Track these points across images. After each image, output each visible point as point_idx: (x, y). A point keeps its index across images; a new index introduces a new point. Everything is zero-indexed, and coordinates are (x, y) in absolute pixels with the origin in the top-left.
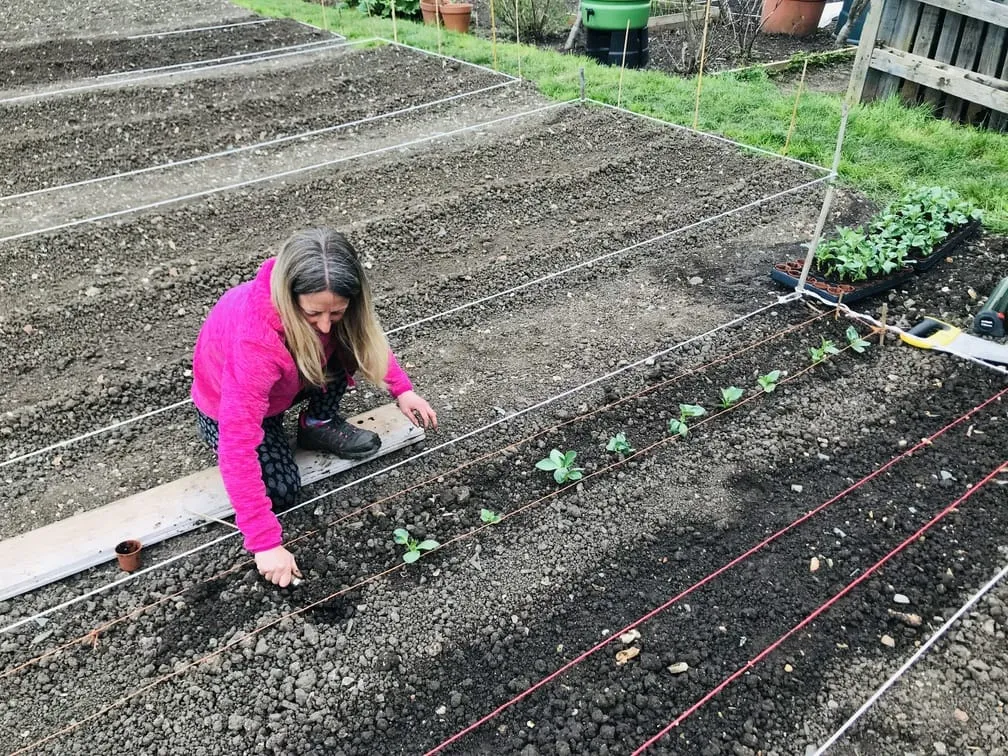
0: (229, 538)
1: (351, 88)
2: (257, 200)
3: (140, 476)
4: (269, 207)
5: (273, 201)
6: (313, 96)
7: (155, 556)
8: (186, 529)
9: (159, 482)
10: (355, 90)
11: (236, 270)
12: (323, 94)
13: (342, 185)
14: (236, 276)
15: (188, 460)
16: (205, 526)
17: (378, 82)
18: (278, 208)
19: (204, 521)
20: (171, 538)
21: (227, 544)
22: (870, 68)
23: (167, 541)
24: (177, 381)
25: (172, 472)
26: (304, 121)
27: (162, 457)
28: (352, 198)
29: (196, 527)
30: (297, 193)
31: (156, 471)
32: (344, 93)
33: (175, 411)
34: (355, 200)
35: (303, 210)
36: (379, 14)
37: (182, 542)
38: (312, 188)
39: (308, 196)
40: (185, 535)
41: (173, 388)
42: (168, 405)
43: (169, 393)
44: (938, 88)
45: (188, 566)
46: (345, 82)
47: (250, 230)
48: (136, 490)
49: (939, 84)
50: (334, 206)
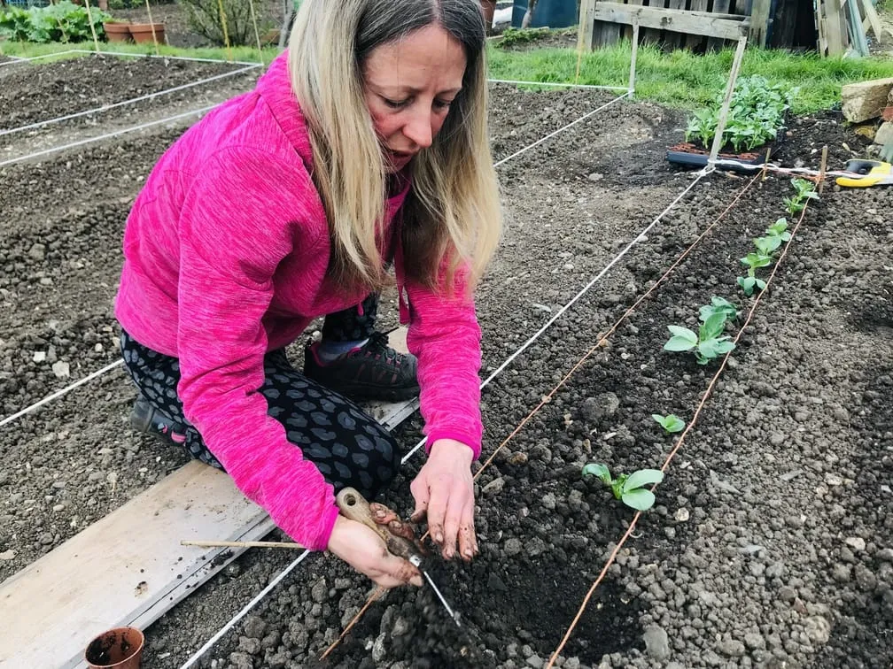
0: (293, 571)
1: (66, 89)
2: (16, 175)
3: (30, 525)
4: (35, 182)
5: (39, 175)
6: (23, 98)
7: (163, 650)
8: (202, 578)
9: (73, 524)
10: (71, 91)
11: (36, 238)
12: (34, 95)
13: (123, 153)
14: (37, 245)
15: (113, 477)
16: (234, 563)
17: (97, 82)
18: (49, 182)
19: (230, 554)
20: (179, 606)
21: (298, 580)
22: (595, 20)
23: (170, 613)
24: (26, 371)
25: (92, 501)
26: (27, 114)
27: (57, 484)
28: (142, 166)
29: (218, 568)
30: (69, 164)
31: (57, 508)
32: (59, 95)
33: (37, 416)
34: (145, 167)
35: (83, 182)
36: (58, 41)
37: (202, 606)
38: (87, 157)
39: (84, 166)
40: (201, 590)
41: (22, 383)
42: (19, 410)
43: (16, 392)
44: (661, 28)
45: (248, 644)
46: (57, 82)
47: (19, 209)
48: (34, 549)
49: (662, 24)
50: (123, 175)
